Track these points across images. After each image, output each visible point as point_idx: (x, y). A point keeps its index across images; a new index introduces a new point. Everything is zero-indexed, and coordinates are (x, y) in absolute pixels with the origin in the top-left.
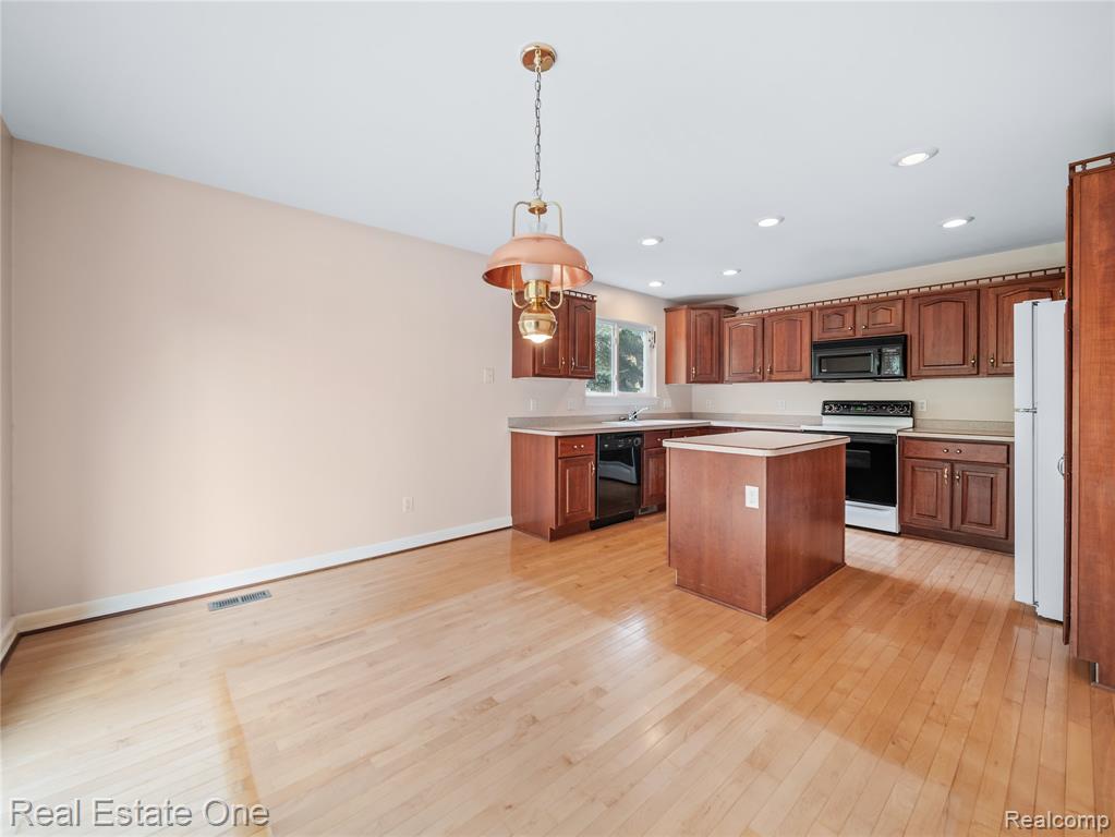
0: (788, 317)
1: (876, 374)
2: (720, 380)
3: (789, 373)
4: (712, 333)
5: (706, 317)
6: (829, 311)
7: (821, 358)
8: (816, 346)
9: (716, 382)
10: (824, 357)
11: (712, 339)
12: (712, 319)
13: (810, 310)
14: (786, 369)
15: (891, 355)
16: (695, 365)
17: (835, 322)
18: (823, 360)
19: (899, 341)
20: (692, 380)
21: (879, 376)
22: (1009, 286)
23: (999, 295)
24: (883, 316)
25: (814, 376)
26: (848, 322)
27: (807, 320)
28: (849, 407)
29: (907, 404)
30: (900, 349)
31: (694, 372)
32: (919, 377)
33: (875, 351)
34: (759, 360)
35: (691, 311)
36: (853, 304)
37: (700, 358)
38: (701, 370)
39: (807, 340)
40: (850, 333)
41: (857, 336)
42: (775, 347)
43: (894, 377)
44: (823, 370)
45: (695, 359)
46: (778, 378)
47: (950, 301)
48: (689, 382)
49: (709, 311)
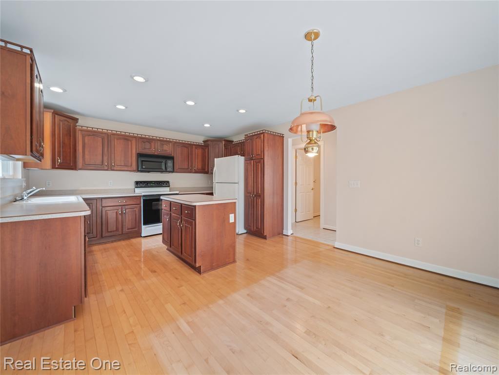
0: (126, 138)
2: (73, 167)
3: (125, 168)
4: (70, 136)
5: (66, 123)
6: (145, 140)
7: (142, 161)
8: (140, 155)
9: (72, 169)
11: (70, 139)
12: (70, 126)
13: (135, 137)
14: (123, 164)
15: (170, 163)
16: (59, 156)
17: (147, 145)
18: (143, 162)
19: (172, 158)
20: (57, 166)
21: (166, 171)
22: (198, 146)
23: (196, 148)
24: (166, 147)
25: (139, 170)
26: (153, 147)
27: (134, 142)
28: (147, 184)
29: (168, 182)
30: (172, 161)
31: (59, 161)
32: (177, 172)
33: (164, 161)
34: (105, 158)
35: (56, 116)
36: (154, 140)
37: (63, 151)
38: (63, 159)
39: (134, 151)
40: (153, 152)
41: (156, 154)
42: (116, 152)
43: (170, 172)
44: (144, 167)
45: (59, 152)
46: (118, 169)
47: (185, 147)
48: (54, 167)
49: (68, 120)
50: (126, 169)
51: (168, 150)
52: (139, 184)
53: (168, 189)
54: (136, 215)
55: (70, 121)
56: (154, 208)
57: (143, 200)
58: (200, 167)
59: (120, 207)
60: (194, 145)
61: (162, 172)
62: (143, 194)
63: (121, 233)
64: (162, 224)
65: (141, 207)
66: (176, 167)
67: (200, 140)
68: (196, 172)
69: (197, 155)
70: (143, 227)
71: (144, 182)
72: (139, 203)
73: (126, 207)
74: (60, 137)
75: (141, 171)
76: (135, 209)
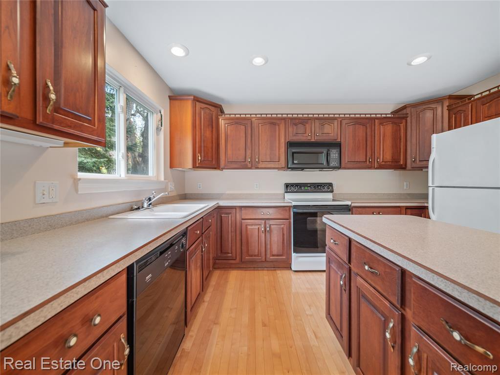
0: (273, 122)
1: (326, 166)
2: (217, 167)
3: (271, 165)
4: (212, 128)
5: (208, 111)
6: (297, 121)
7: (293, 153)
8: (291, 144)
9: (215, 168)
10: (295, 153)
11: (212, 131)
12: (212, 115)
13: (284, 119)
14: (269, 160)
15: (334, 154)
16: (200, 152)
17: (301, 129)
18: (294, 155)
19: (338, 145)
20: (197, 165)
21: (328, 167)
22: (383, 120)
23: (381, 124)
24: (327, 129)
25: (289, 166)
26: (308, 131)
27: (282, 126)
28: (301, 187)
29: (330, 185)
30: (339, 150)
31: (200, 158)
32: (345, 168)
33: (325, 151)
34: (249, 152)
35: (197, 103)
36: (309, 119)
37: (204, 146)
38: (204, 157)
39: (283, 140)
40: (309, 138)
41: (313, 140)
42: (260, 142)
43: (334, 168)
44: (295, 162)
45: (200, 147)
46: (263, 166)
47: (360, 124)
48: (195, 166)
49: (210, 107)
50: (273, 166)
51: (330, 132)
52: (290, 187)
53: (329, 196)
54: (283, 234)
55: (212, 108)
56: (309, 227)
57: (294, 213)
58: (388, 157)
59: (263, 221)
60: (378, 118)
61: (321, 168)
62: (294, 203)
63: (264, 259)
64: (325, 254)
65: (290, 223)
66: (346, 159)
67: (387, 109)
68: (381, 167)
69: (384, 137)
70: (294, 255)
71: (297, 185)
72: (287, 217)
73: (271, 222)
74: (201, 129)
75: (293, 169)
76: (282, 226)
